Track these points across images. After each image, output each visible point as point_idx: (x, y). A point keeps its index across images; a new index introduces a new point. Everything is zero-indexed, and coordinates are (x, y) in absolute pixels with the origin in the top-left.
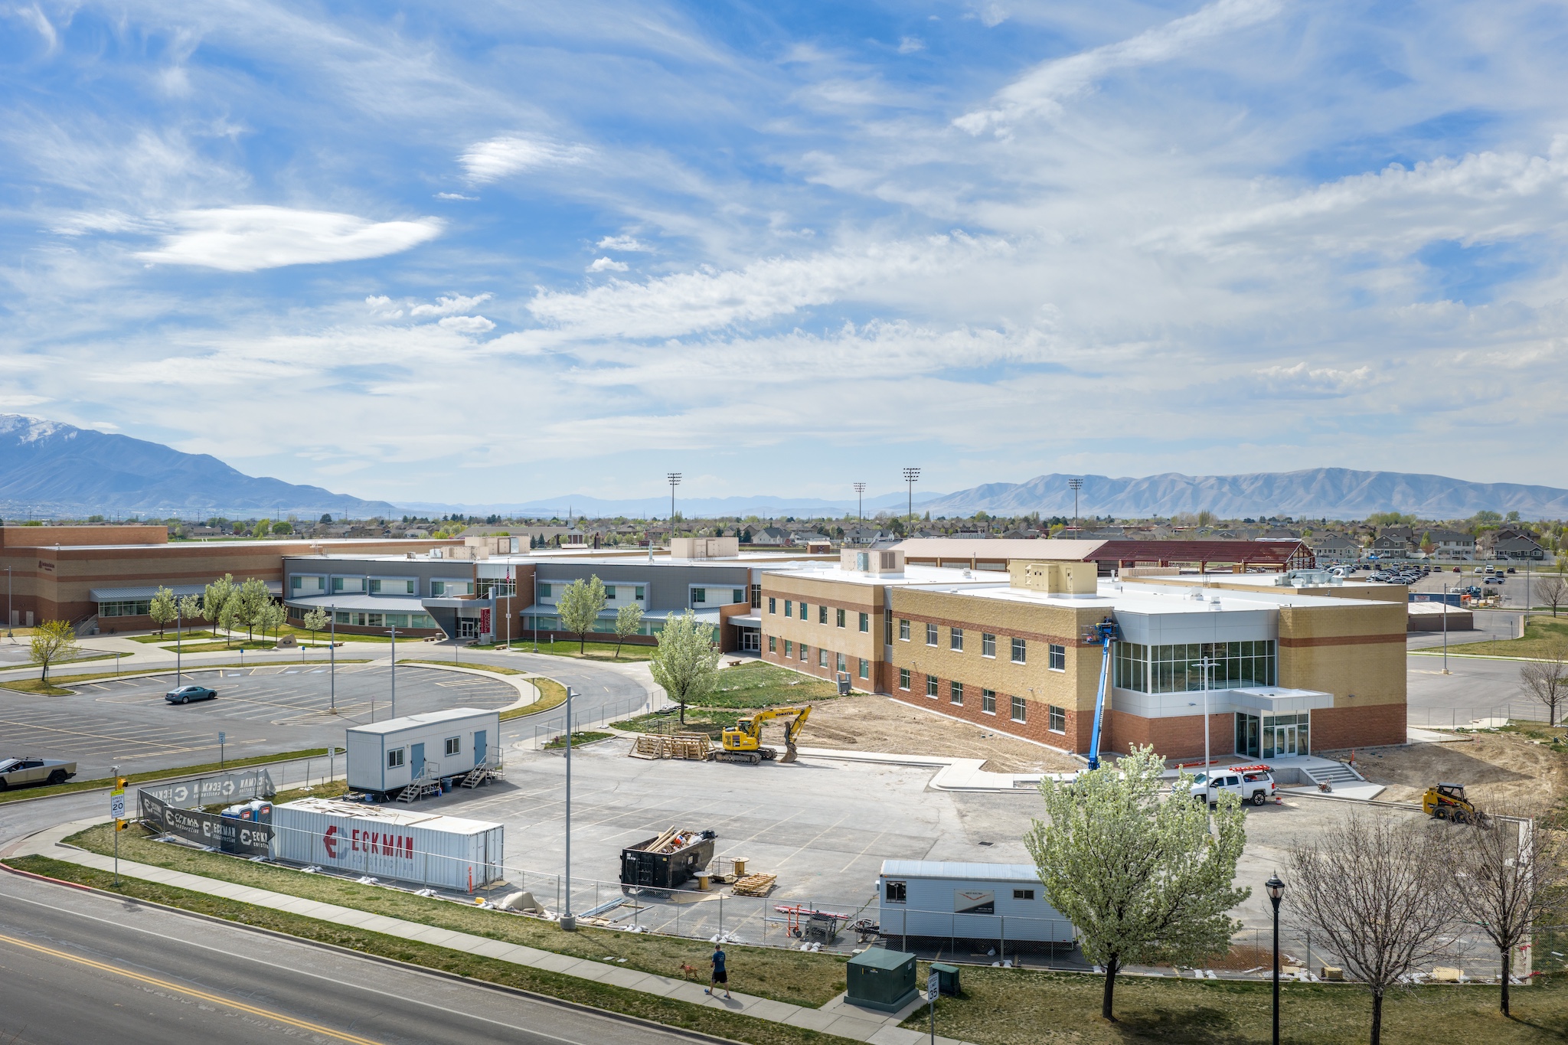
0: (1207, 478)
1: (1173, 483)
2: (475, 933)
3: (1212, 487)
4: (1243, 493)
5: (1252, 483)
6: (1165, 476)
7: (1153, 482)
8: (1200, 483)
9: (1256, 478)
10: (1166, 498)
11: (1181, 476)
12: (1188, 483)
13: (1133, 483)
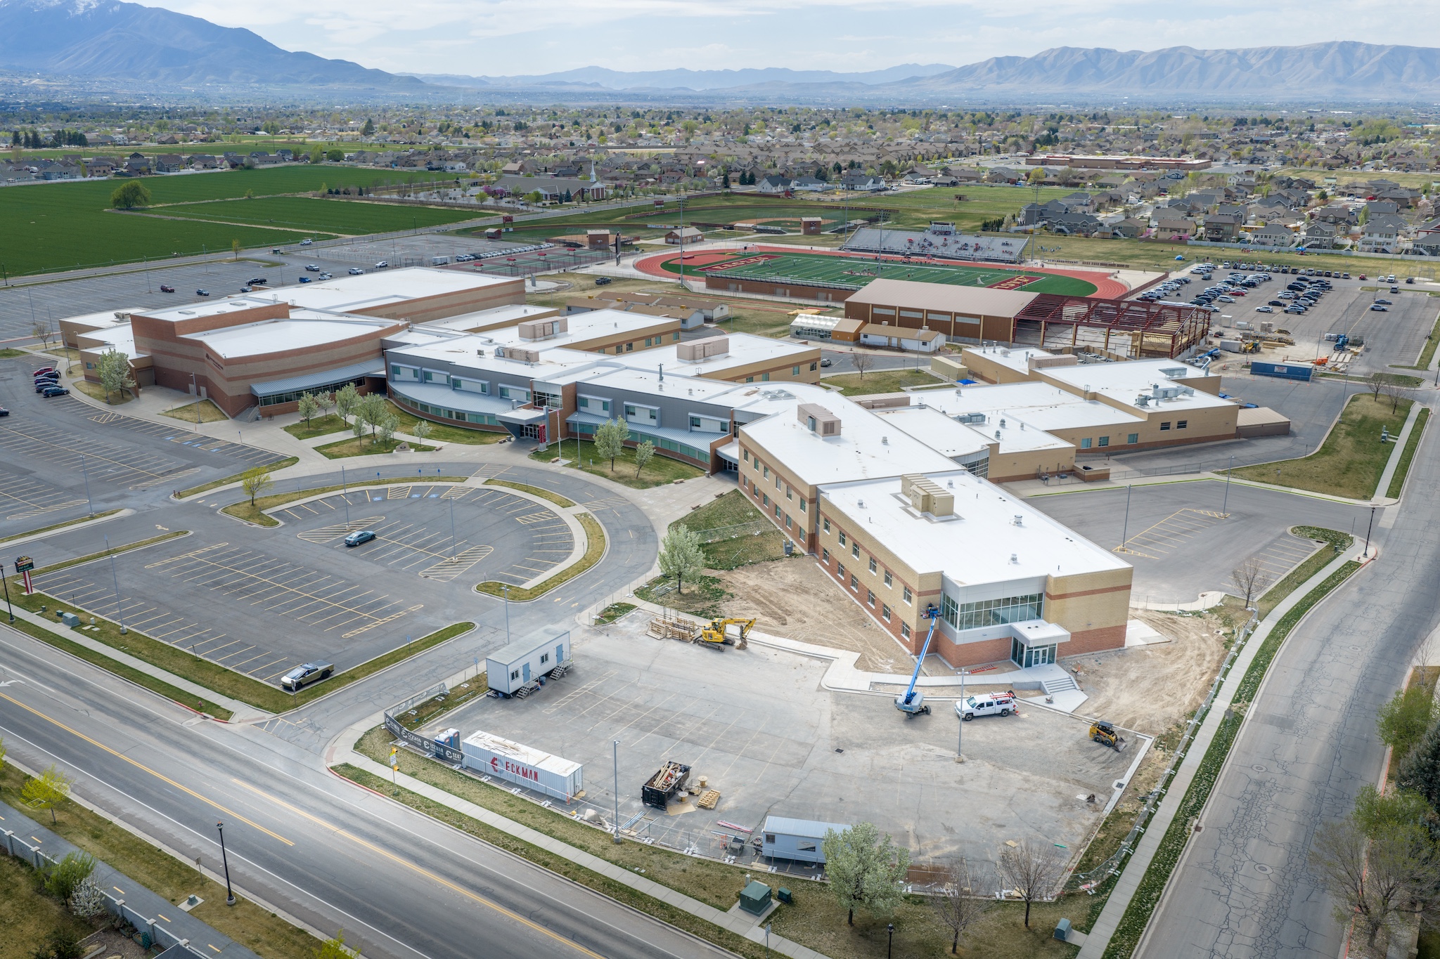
0: (1217, 51)
1: (1182, 56)
2: (574, 845)
3: (1220, 61)
4: (1252, 67)
5: (1262, 57)
6: (1175, 49)
7: (1163, 57)
8: (1209, 57)
9: (1266, 51)
10: (1173, 73)
11: (1191, 50)
12: (1197, 57)
13: (1141, 57)
